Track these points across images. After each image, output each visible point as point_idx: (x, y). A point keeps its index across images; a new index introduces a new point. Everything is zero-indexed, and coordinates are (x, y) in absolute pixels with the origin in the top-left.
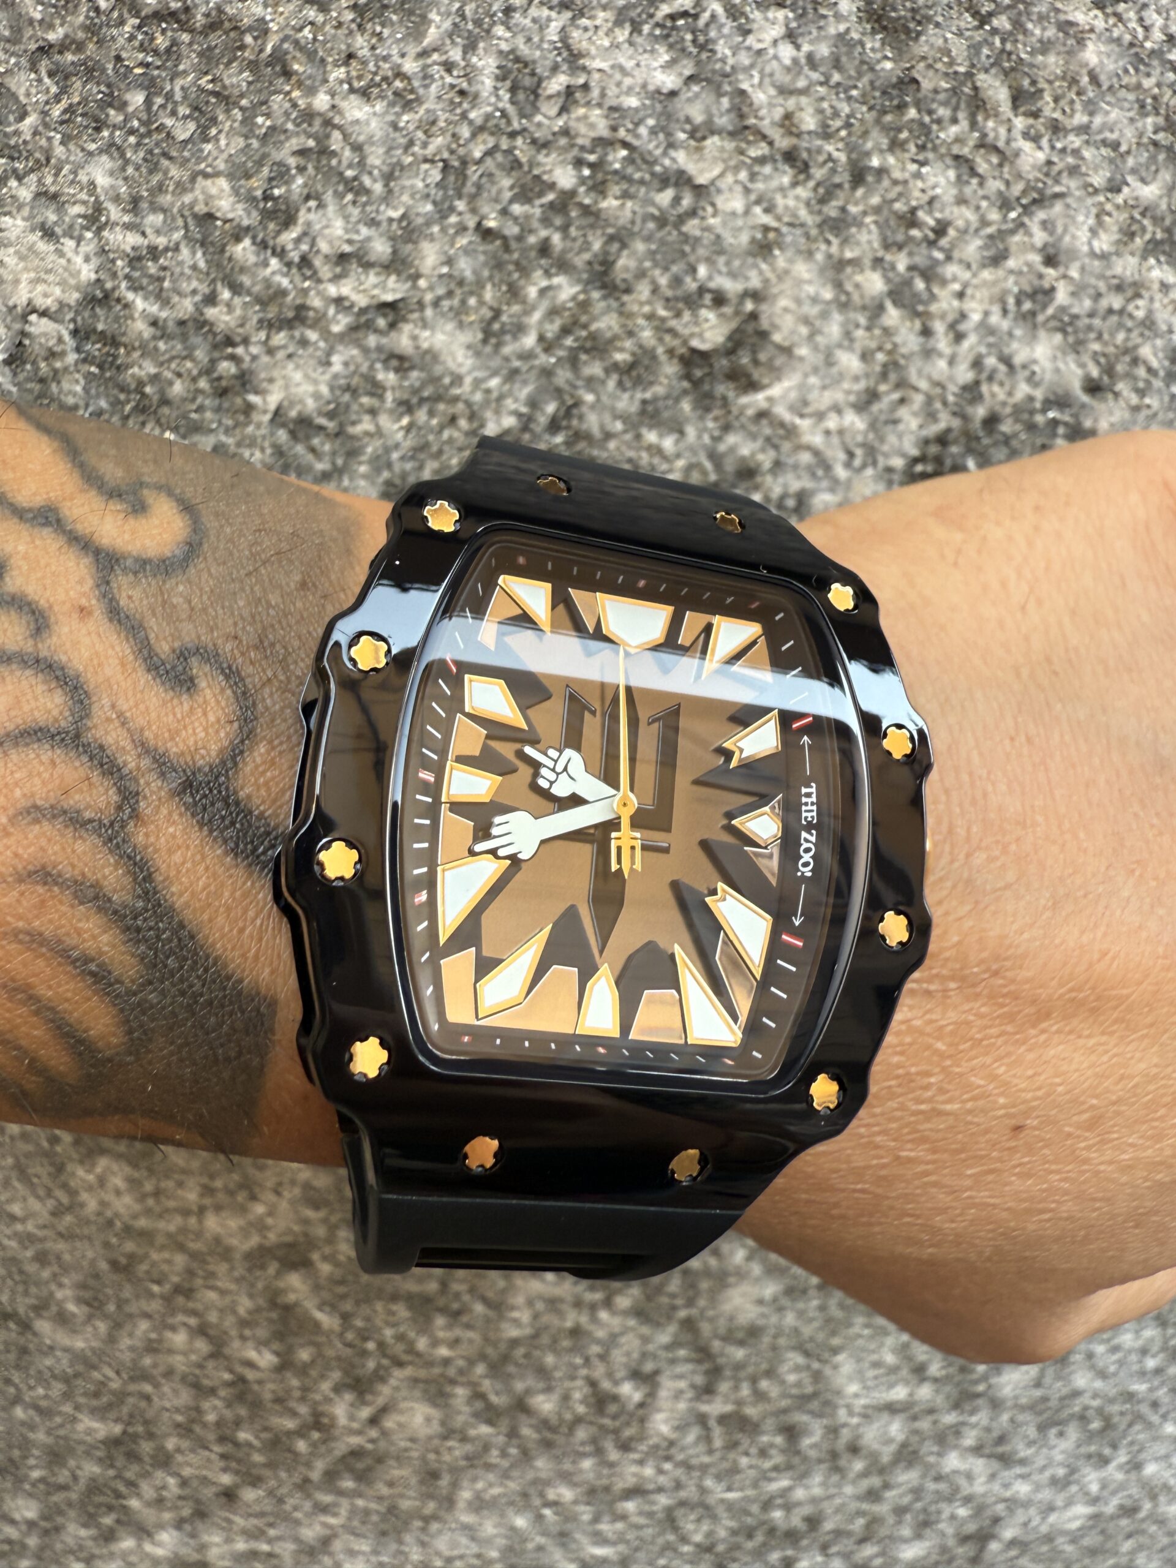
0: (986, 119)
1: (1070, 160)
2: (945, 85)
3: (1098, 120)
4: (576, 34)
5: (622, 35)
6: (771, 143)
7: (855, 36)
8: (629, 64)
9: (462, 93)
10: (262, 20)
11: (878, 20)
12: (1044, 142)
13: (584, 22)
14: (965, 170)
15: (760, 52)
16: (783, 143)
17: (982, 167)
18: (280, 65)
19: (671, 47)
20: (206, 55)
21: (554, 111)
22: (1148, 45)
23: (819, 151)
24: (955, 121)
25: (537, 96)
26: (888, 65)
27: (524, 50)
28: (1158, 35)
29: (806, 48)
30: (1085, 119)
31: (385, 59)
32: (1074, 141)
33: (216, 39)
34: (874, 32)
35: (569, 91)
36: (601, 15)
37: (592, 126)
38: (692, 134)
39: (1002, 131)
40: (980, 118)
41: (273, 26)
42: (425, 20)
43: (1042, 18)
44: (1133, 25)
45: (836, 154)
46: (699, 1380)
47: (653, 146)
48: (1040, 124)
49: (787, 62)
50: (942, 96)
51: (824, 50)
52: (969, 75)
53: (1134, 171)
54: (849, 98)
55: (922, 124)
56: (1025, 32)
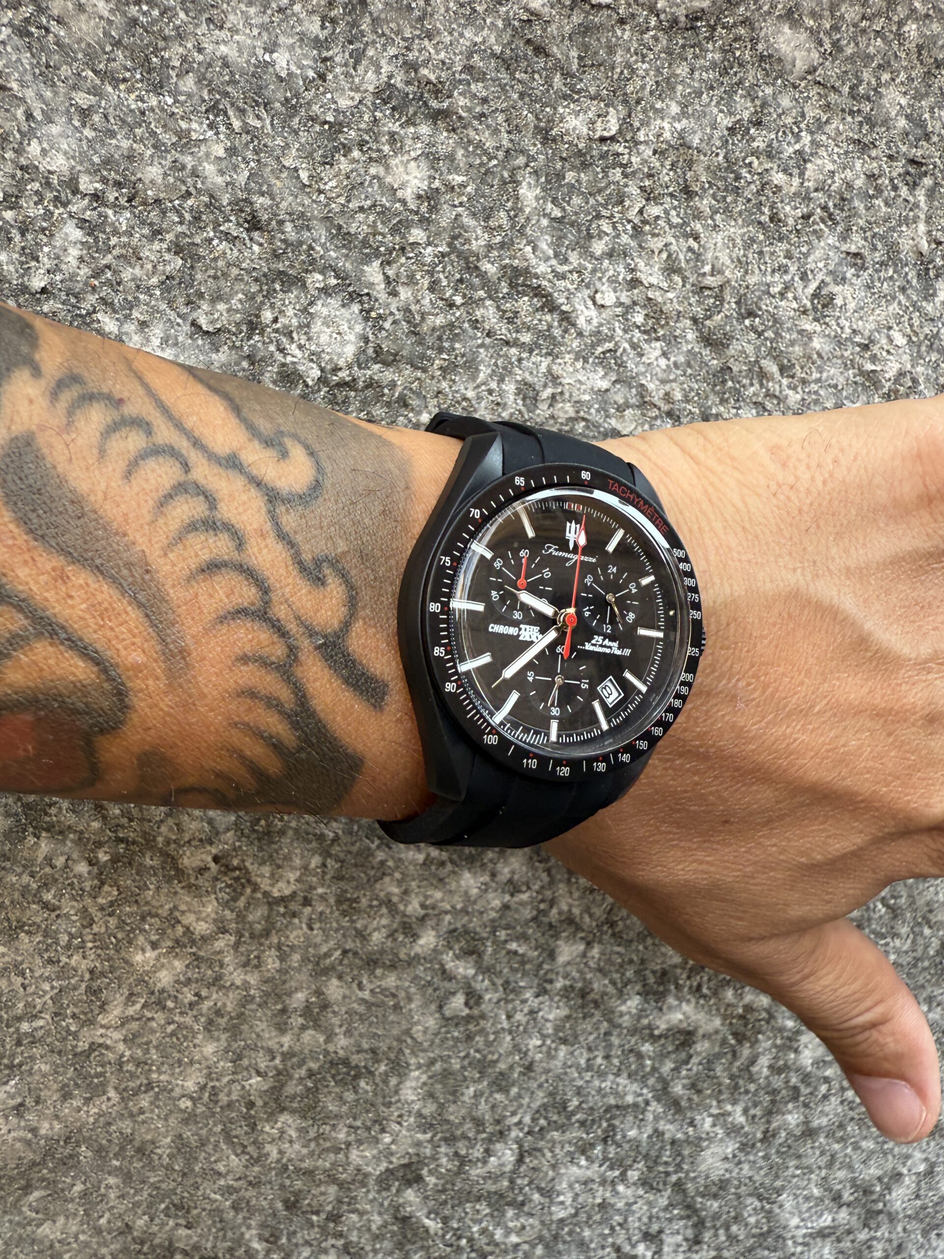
0: (768, 381)
1: (814, 397)
2: (745, 368)
3: (825, 375)
4: (555, 367)
5: (579, 365)
6: (659, 409)
7: (697, 350)
8: (583, 379)
9: (498, 404)
10: (393, 380)
11: (708, 340)
12: (799, 389)
13: (559, 361)
14: (760, 408)
15: (649, 364)
16: (665, 407)
17: (769, 406)
18: (403, 402)
19: (604, 367)
20: (364, 403)
21: (545, 408)
22: (844, 336)
23: (685, 409)
24: (752, 385)
25: (536, 400)
26: (715, 362)
27: (529, 379)
28: (848, 331)
29: (673, 359)
30: (818, 375)
31: (457, 392)
32: (814, 387)
33: (369, 393)
34: (705, 346)
35: (553, 397)
36: (568, 356)
37: (566, 412)
38: (618, 410)
39: (777, 387)
40: (764, 382)
41: (399, 383)
42: (477, 370)
43: (789, 330)
44: (834, 327)
45: (693, 410)
46: (690, 1233)
47: (598, 418)
48: (795, 381)
49: (664, 367)
50: (744, 374)
51: (682, 359)
52: (757, 362)
53: (846, 398)
54: (697, 381)
55: (736, 389)
56: (782, 337)
